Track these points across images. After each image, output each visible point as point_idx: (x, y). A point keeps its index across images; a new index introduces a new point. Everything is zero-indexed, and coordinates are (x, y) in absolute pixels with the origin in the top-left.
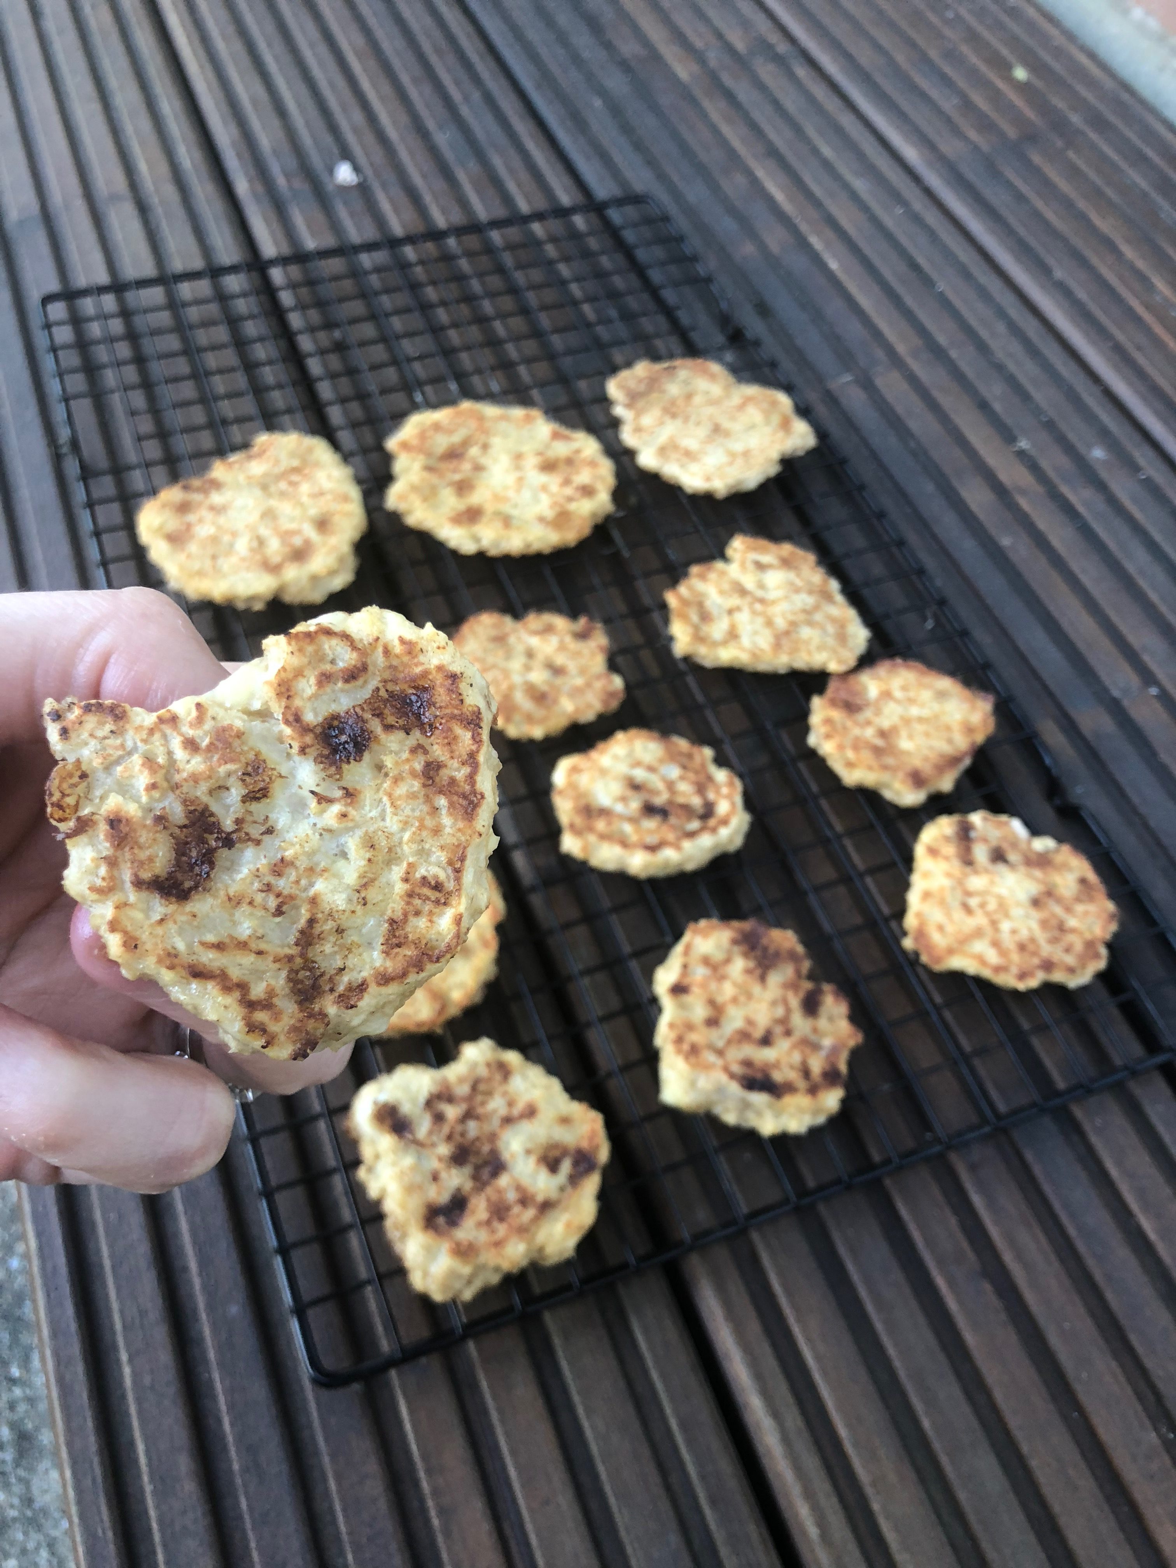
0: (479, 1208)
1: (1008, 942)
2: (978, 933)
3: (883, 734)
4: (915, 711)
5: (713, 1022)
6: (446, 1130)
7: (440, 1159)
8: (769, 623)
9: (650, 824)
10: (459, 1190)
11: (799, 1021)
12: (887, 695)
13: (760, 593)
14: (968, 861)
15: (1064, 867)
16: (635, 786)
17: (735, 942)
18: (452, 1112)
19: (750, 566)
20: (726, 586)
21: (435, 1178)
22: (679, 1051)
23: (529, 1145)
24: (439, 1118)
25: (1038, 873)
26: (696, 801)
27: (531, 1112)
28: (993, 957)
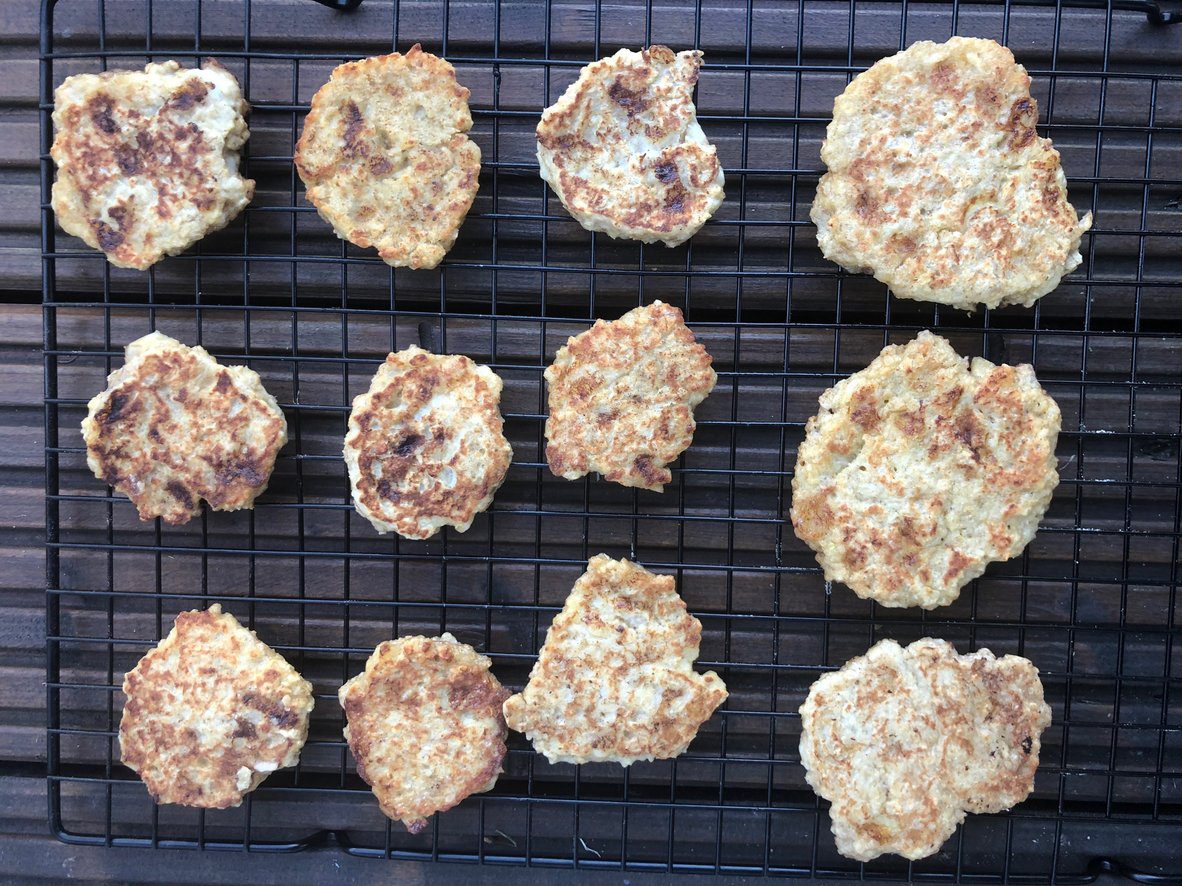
0: (98, 142)
1: (167, 689)
2: (183, 668)
3: (413, 702)
4: (428, 749)
5: (182, 397)
6: (170, 136)
7: (148, 123)
8: (589, 663)
9: (394, 432)
10: (119, 130)
11: (165, 473)
12: (458, 733)
13: (634, 673)
14: (248, 699)
15: (216, 785)
16: (441, 436)
17: (251, 452)
18: (183, 146)
19: (676, 684)
20: (659, 646)
21: (134, 114)
22: (166, 355)
23: (136, 200)
24: (181, 135)
25: (218, 754)
26: (405, 488)
27: (163, 213)
28: (158, 667)
